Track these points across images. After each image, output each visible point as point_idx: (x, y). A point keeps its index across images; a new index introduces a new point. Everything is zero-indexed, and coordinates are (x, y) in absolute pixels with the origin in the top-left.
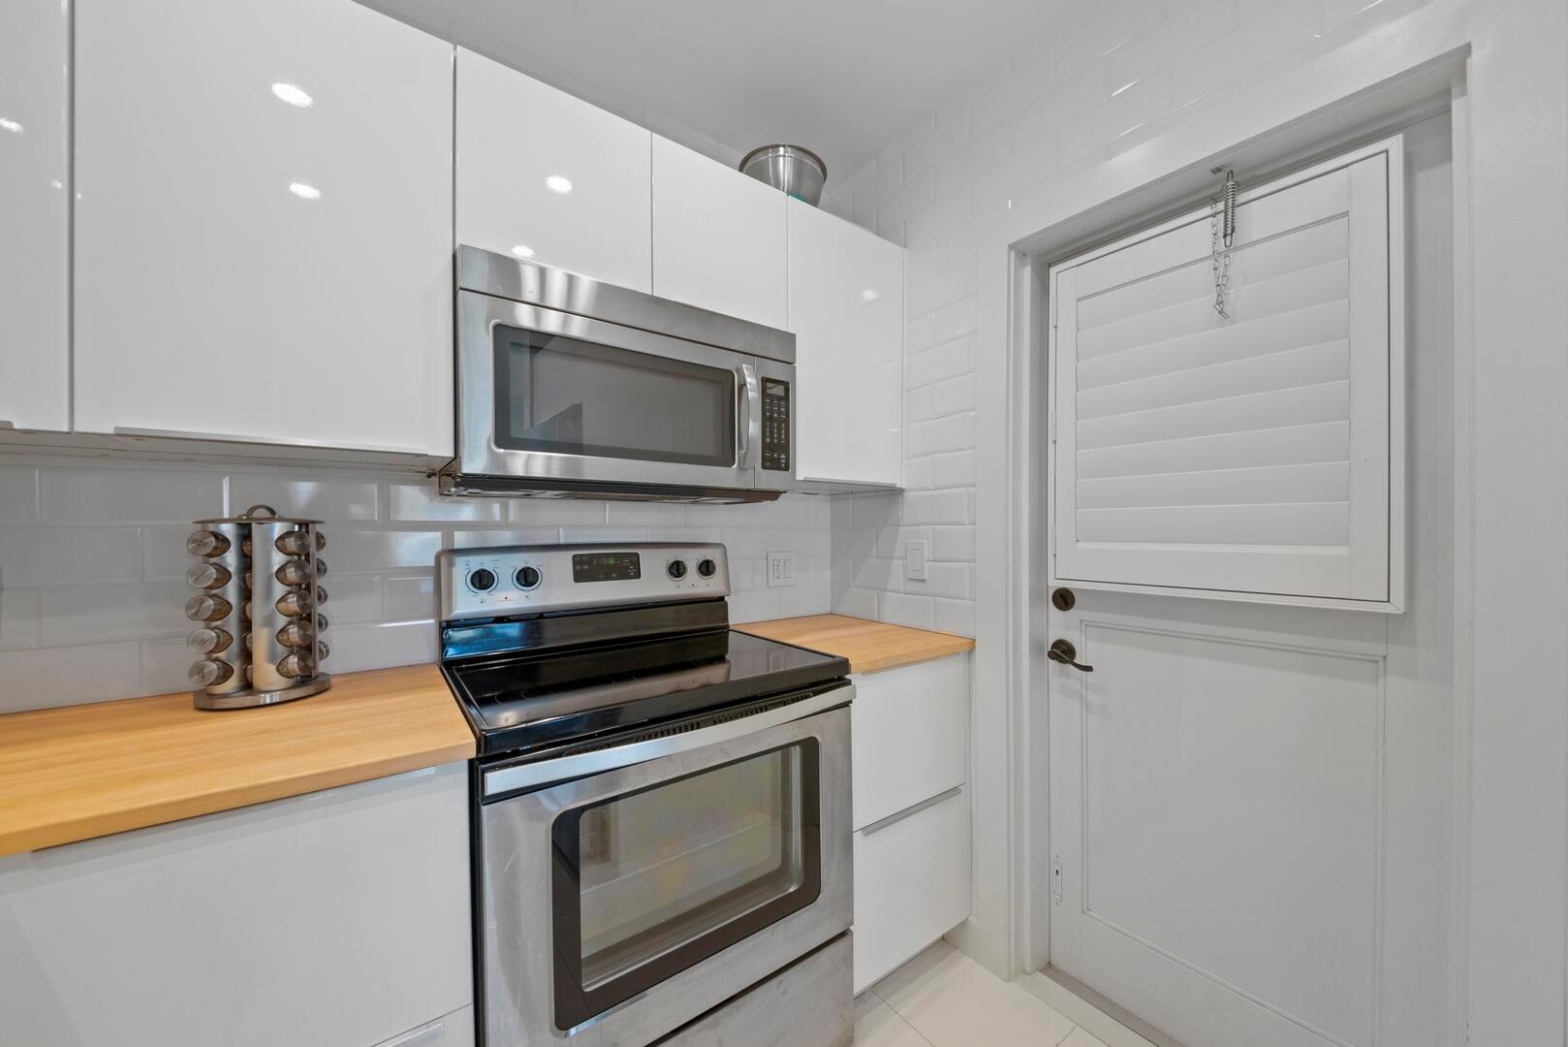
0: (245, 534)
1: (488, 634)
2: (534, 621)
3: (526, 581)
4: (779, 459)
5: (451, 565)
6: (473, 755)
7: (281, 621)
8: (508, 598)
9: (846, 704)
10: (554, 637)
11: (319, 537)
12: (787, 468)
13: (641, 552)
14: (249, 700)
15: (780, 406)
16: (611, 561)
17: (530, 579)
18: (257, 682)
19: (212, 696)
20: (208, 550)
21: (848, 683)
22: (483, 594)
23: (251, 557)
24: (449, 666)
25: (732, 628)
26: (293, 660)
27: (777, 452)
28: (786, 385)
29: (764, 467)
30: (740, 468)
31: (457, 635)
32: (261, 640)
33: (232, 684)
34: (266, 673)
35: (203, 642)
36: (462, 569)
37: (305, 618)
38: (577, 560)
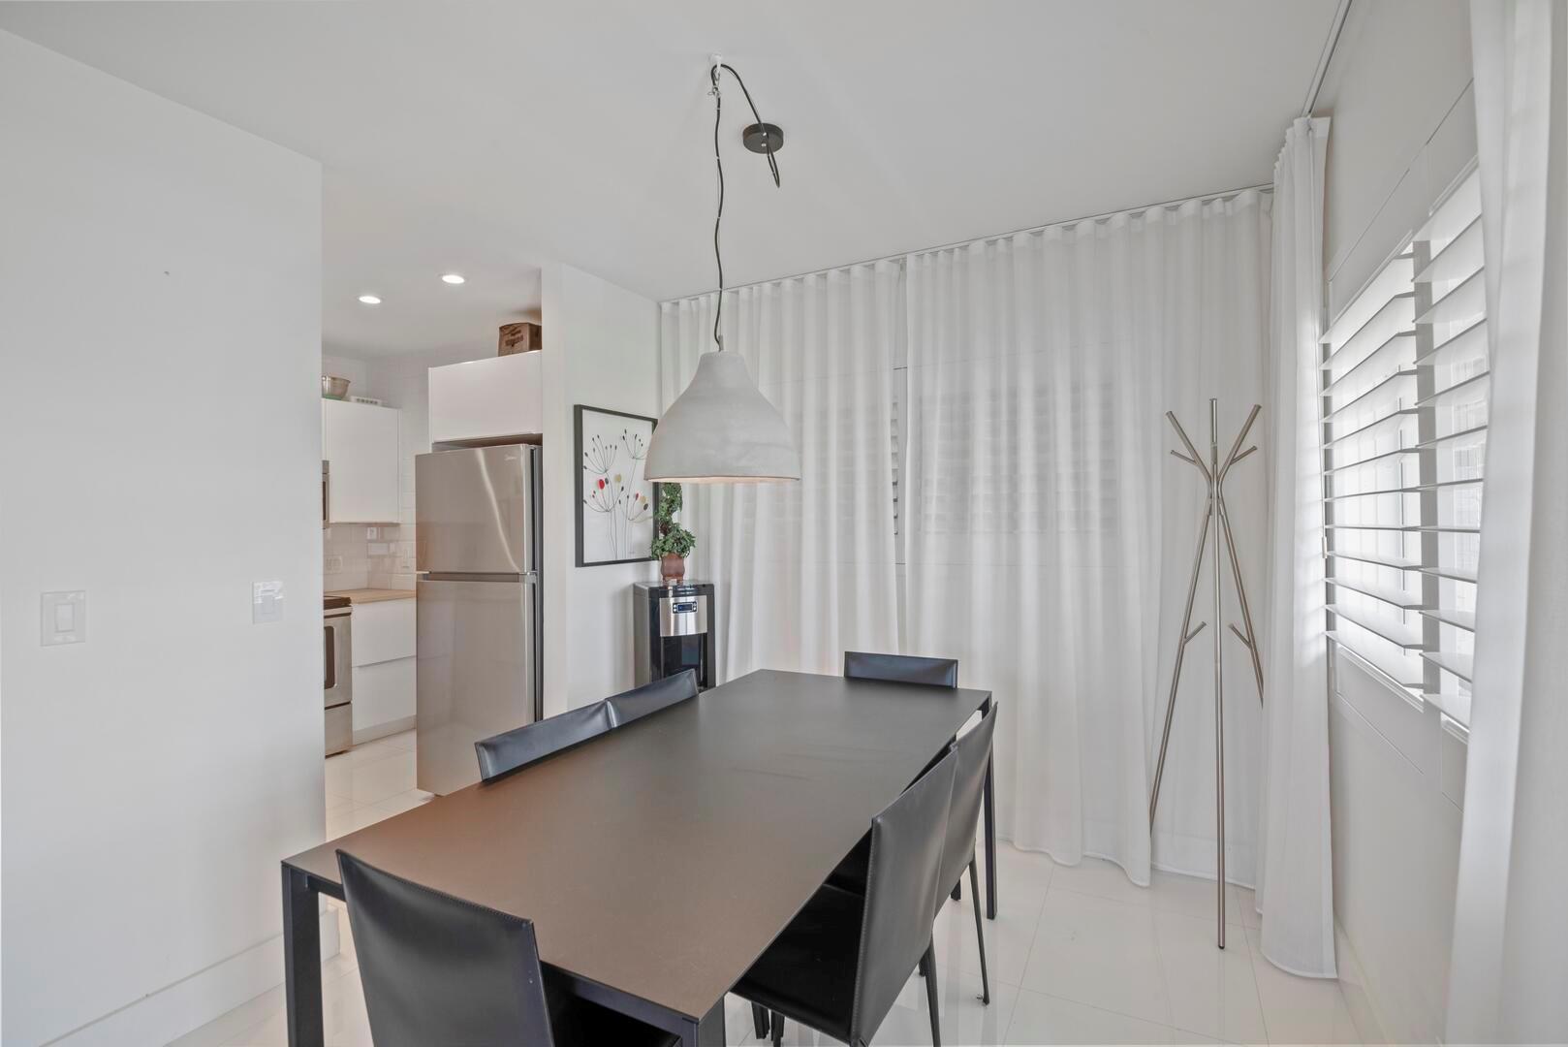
9: (350, 614)
21: (350, 606)
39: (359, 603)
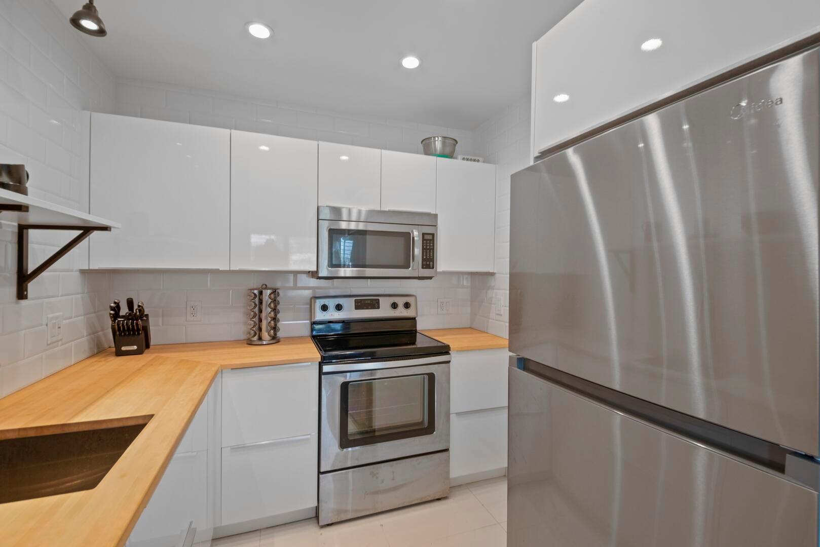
0: (261, 293)
1: (329, 327)
2: (346, 323)
3: (338, 308)
4: (430, 264)
5: (315, 302)
6: (320, 361)
7: (269, 319)
8: (333, 315)
9: (448, 362)
10: (354, 329)
11: (278, 293)
12: (433, 268)
13: (381, 299)
14: (260, 343)
15: (430, 243)
16: (369, 302)
17: (340, 308)
18: (263, 338)
19: (251, 341)
20: (253, 298)
21: (450, 354)
22: (325, 313)
23: (262, 300)
24: (314, 337)
25: (418, 331)
26: (272, 332)
27: (429, 261)
28: (433, 235)
29: (423, 268)
30: (412, 269)
31: (317, 327)
32: (264, 324)
33: (256, 338)
34: (265, 335)
35: (251, 325)
36: (319, 303)
37: (275, 319)
38: (356, 301)
39: (457, 351)
